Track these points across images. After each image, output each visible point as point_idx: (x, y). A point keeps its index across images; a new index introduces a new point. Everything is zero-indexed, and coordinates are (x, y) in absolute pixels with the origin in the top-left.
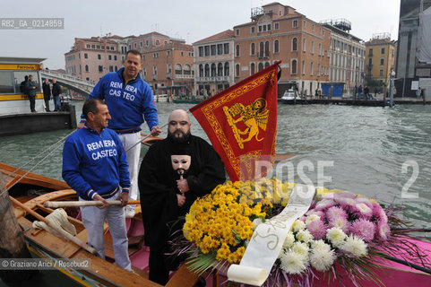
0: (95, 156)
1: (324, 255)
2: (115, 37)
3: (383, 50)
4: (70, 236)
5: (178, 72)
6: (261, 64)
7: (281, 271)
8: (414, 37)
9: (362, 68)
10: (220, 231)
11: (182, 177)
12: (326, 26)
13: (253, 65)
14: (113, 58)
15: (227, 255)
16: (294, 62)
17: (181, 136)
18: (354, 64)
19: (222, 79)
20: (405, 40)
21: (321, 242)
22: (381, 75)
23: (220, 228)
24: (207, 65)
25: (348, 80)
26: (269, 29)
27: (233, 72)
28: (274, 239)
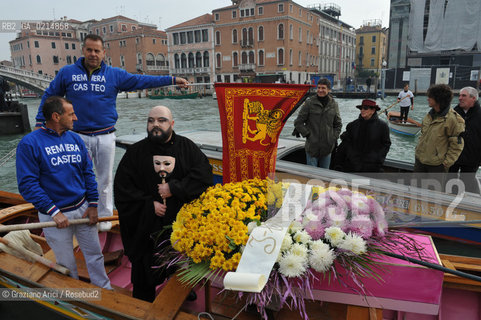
0: (55, 161)
1: (323, 255)
2: (72, 21)
3: (374, 38)
4: (37, 257)
5: (150, 63)
6: (244, 54)
7: (279, 275)
8: (405, 24)
9: (353, 57)
10: (212, 238)
11: (164, 181)
12: (314, 11)
13: (235, 54)
14: (70, 46)
15: (222, 263)
16: (281, 51)
17: (159, 134)
18: (345, 53)
19: (201, 70)
20: (396, 27)
21: (320, 242)
22: (373, 65)
23: (212, 235)
24: (183, 55)
25: (338, 70)
26: (252, 13)
27: (213, 62)
28: (271, 242)
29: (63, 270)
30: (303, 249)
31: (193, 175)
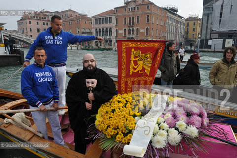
0: (40, 80)
1: (175, 137)
2: (47, 12)
3: (194, 23)
5: (83, 33)
6: (129, 30)
7: (152, 147)
8: (210, 17)
9: (183, 33)
10: (117, 125)
11: (91, 92)
12: (165, 9)
13: (125, 29)
14: (46, 24)
15: (122, 139)
16: (147, 28)
18: (179, 30)
19: (108, 37)
20: (206, 18)
21: (173, 129)
22: (193, 37)
24: (100, 29)
25: (176, 39)
26: (134, 10)
27: (114, 33)
28: (148, 129)
29: (41, 135)
30: (164, 133)
31: (105, 89)
